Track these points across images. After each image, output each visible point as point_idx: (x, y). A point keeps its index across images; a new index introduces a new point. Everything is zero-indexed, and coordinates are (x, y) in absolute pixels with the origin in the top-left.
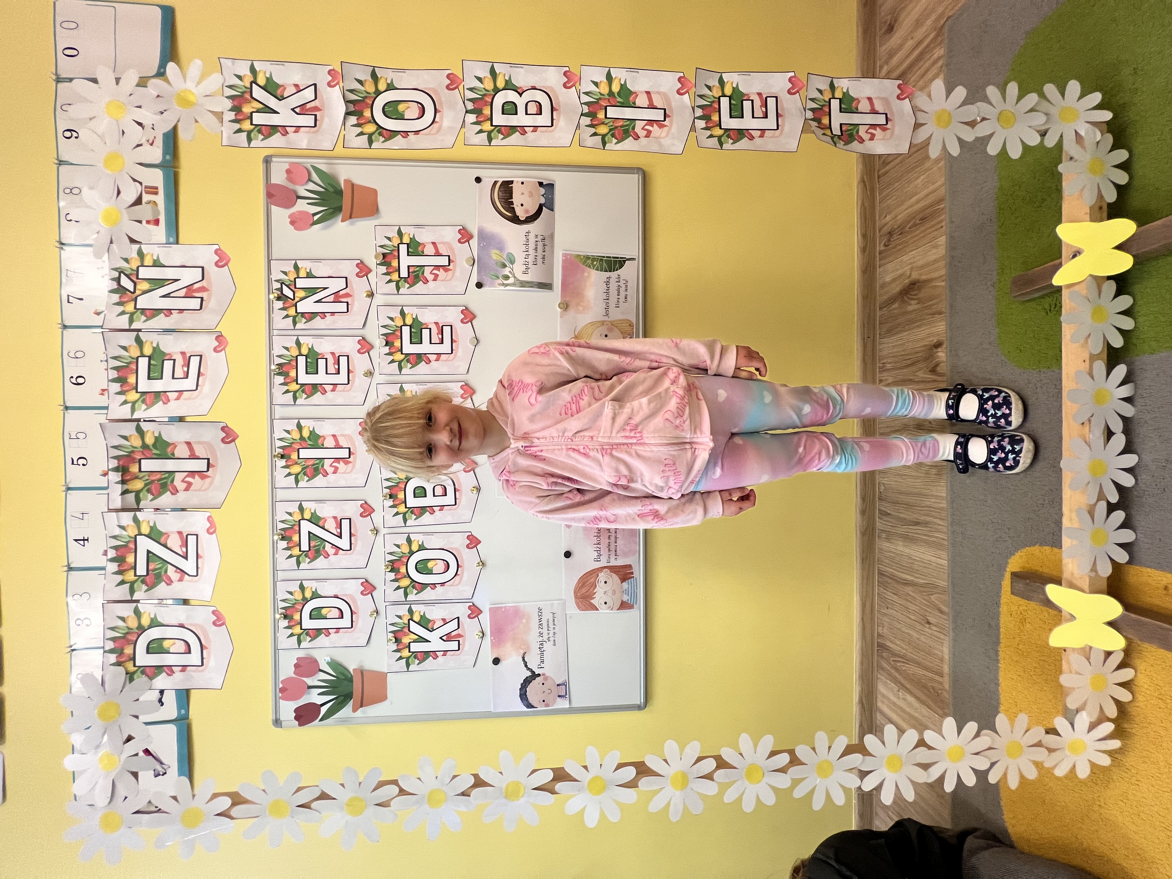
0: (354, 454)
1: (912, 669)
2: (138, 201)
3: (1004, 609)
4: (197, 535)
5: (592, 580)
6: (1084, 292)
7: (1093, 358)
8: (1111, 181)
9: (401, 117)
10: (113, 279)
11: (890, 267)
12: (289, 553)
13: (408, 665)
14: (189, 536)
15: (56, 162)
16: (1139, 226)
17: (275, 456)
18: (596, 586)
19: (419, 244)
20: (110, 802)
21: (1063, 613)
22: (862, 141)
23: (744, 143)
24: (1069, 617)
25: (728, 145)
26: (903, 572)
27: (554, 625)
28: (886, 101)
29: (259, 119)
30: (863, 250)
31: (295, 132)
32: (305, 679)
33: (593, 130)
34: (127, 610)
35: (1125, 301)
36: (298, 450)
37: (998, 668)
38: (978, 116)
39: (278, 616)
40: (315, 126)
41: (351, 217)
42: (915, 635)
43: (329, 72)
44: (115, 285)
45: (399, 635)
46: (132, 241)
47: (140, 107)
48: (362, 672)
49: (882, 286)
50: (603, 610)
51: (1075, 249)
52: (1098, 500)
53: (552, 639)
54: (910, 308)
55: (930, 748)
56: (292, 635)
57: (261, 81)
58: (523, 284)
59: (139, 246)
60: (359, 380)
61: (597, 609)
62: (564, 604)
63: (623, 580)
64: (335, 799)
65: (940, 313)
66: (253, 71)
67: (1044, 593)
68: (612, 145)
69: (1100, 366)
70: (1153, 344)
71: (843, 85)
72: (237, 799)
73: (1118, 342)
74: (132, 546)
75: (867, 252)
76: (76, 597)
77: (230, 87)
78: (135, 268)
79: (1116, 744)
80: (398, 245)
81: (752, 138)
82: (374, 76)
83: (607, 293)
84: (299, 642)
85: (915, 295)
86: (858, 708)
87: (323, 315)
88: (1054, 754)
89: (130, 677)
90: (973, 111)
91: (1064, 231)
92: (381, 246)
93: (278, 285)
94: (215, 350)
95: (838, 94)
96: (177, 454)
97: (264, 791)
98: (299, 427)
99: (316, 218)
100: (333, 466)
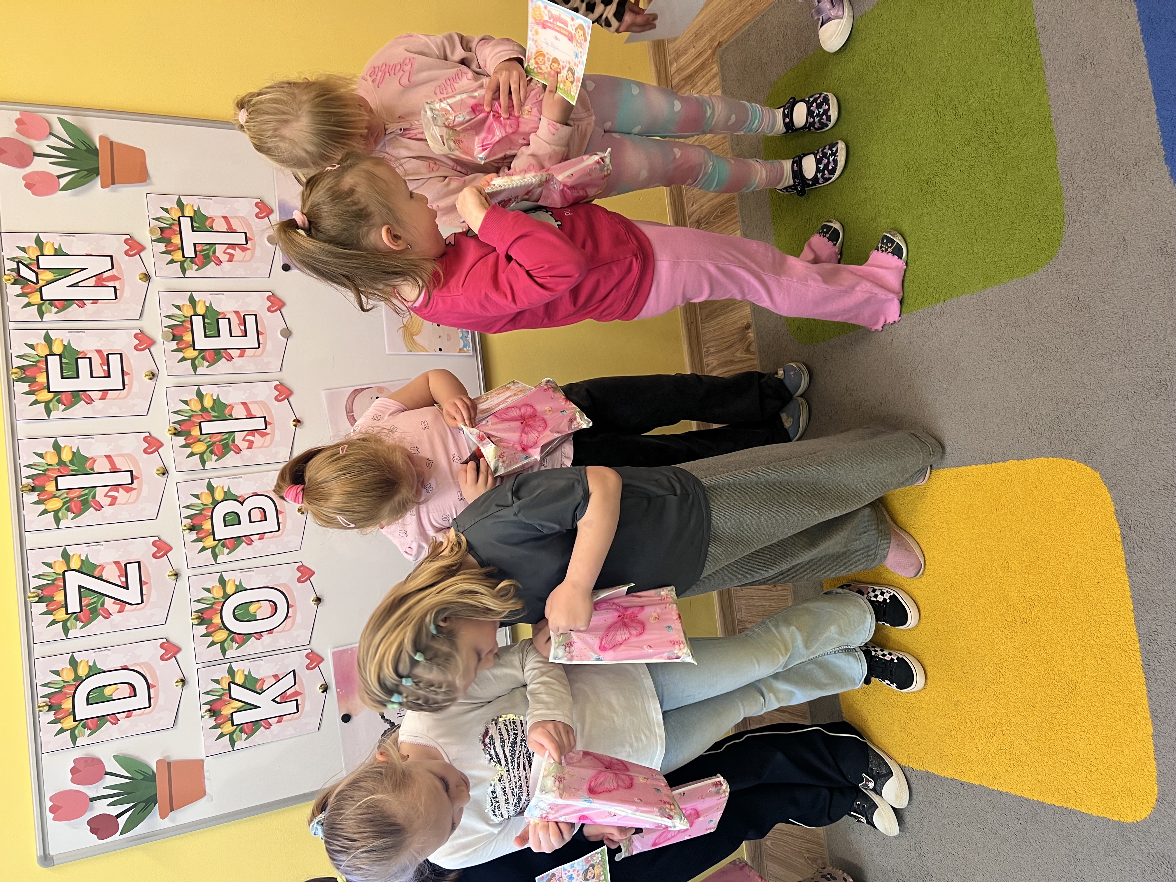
0: (138, 478)
12: (51, 617)
13: (232, 742)
17: (21, 489)
19: (206, 218)
32: (86, 789)
36: (56, 478)
39: (38, 708)
41: (113, 183)
45: (216, 706)
48: (167, 765)
56: (61, 731)
60: (139, 383)
80: (179, 218)
84: (73, 739)
87: (81, 303)
92: (156, 219)
93: (13, 265)
98: (57, 448)
100: (109, 496)
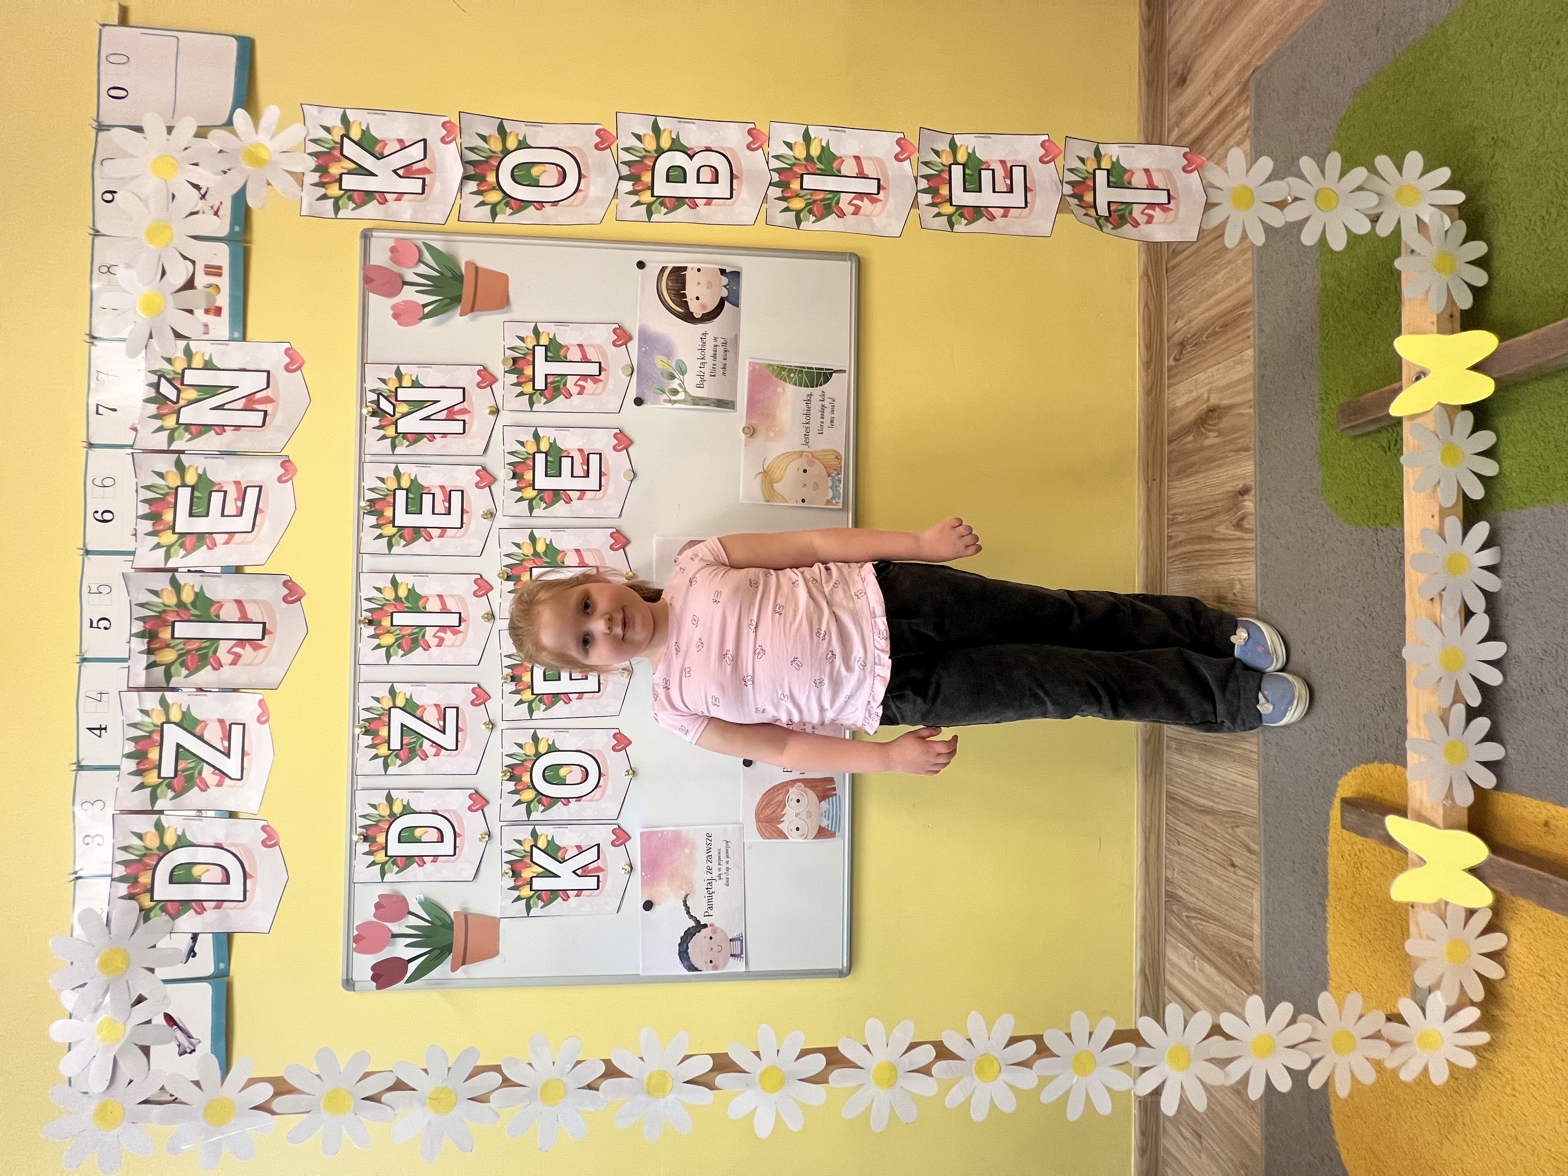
0: (465, 621)
1: (1212, 929)
2: (190, 285)
3: (1332, 849)
4: (244, 725)
5: (780, 798)
6: (1432, 426)
7: (1444, 513)
8: (1466, 283)
9: (535, 183)
10: (151, 385)
11: (1182, 387)
12: (374, 752)
13: (528, 908)
14: (233, 726)
15: (92, 232)
16: (1501, 341)
17: (360, 622)
18: (785, 805)
19: (561, 346)
20: (108, 1088)
21: (1410, 855)
22: (1136, 224)
23: (982, 224)
24: (1416, 859)
25: (961, 226)
26: (1199, 796)
27: (727, 857)
28: (1168, 174)
29: (350, 182)
30: (1147, 365)
31: (398, 199)
32: (389, 925)
33: (784, 205)
34: (145, 824)
35: (1486, 439)
36: (392, 614)
37: (1325, 930)
38: (1289, 195)
39: (355, 838)
40: (423, 192)
41: (472, 310)
42: (1216, 881)
43: (444, 125)
44: (152, 393)
45: (518, 866)
46: (178, 336)
47: (196, 164)
48: (466, 916)
49: (1172, 412)
50: (794, 839)
51: (1418, 370)
52: (1454, 702)
53: (724, 877)
54: (1208, 442)
55: (1228, 1037)
56: (373, 863)
57: (355, 134)
58: (696, 401)
59: (184, 343)
60: (476, 523)
61: (786, 838)
62: (742, 829)
63: (822, 797)
64: (414, 1090)
65: (1246, 450)
66: (345, 120)
67: (1384, 828)
68: (809, 223)
69: (1454, 524)
70: (1524, 496)
71: (1112, 152)
72: (281, 1087)
73: (1477, 492)
74: (157, 737)
75: (1153, 366)
76: (86, 806)
77: (315, 141)
78: (180, 371)
79: (1482, 1038)
80: (534, 347)
81: (992, 218)
82: (502, 131)
83: (808, 415)
84: (383, 873)
85: (1214, 425)
86: (1139, 980)
87: (431, 436)
88: (1399, 1050)
89: (146, 914)
90: (1280, 189)
91: (1403, 345)
92: (512, 349)
93: (374, 397)
94: (280, 480)
95: (1106, 164)
96: (223, 617)
97: (318, 1076)
98: (395, 583)
99: (427, 310)
100: (437, 637)
